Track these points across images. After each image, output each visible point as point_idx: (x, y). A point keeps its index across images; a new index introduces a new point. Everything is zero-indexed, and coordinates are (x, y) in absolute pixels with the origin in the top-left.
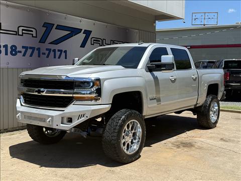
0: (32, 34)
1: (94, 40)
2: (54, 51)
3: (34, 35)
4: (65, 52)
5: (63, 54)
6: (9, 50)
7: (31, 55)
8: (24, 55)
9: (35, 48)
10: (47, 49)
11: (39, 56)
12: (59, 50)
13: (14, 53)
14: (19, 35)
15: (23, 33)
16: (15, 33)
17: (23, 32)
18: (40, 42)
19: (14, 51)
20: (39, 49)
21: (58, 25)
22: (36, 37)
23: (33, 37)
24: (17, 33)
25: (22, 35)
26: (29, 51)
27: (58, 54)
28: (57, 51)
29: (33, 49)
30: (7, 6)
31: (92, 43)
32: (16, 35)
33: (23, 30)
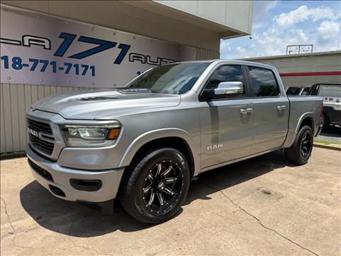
0: (44, 46)
1: (134, 56)
2: (77, 66)
3: (47, 46)
4: (93, 68)
5: (89, 71)
6: (10, 62)
7: (43, 70)
8: (33, 69)
9: (48, 62)
10: (66, 64)
11: (54, 71)
12: (83, 66)
13: (17, 66)
14: (24, 45)
15: (30, 44)
16: (18, 43)
17: (31, 42)
18: (55, 55)
19: (18, 64)
20: (54, 64)
21: (81, 37)
22: (50, 49)
23: (45, 48)
24: (21, 43)
25: (29, 46)
26: (40, 65)
27: (81, 70)
28: (80, 66)
29: (46, 63)
30: (6, 10)
31: (132, 59)
32: (20, 45)
33: (30, 40)
